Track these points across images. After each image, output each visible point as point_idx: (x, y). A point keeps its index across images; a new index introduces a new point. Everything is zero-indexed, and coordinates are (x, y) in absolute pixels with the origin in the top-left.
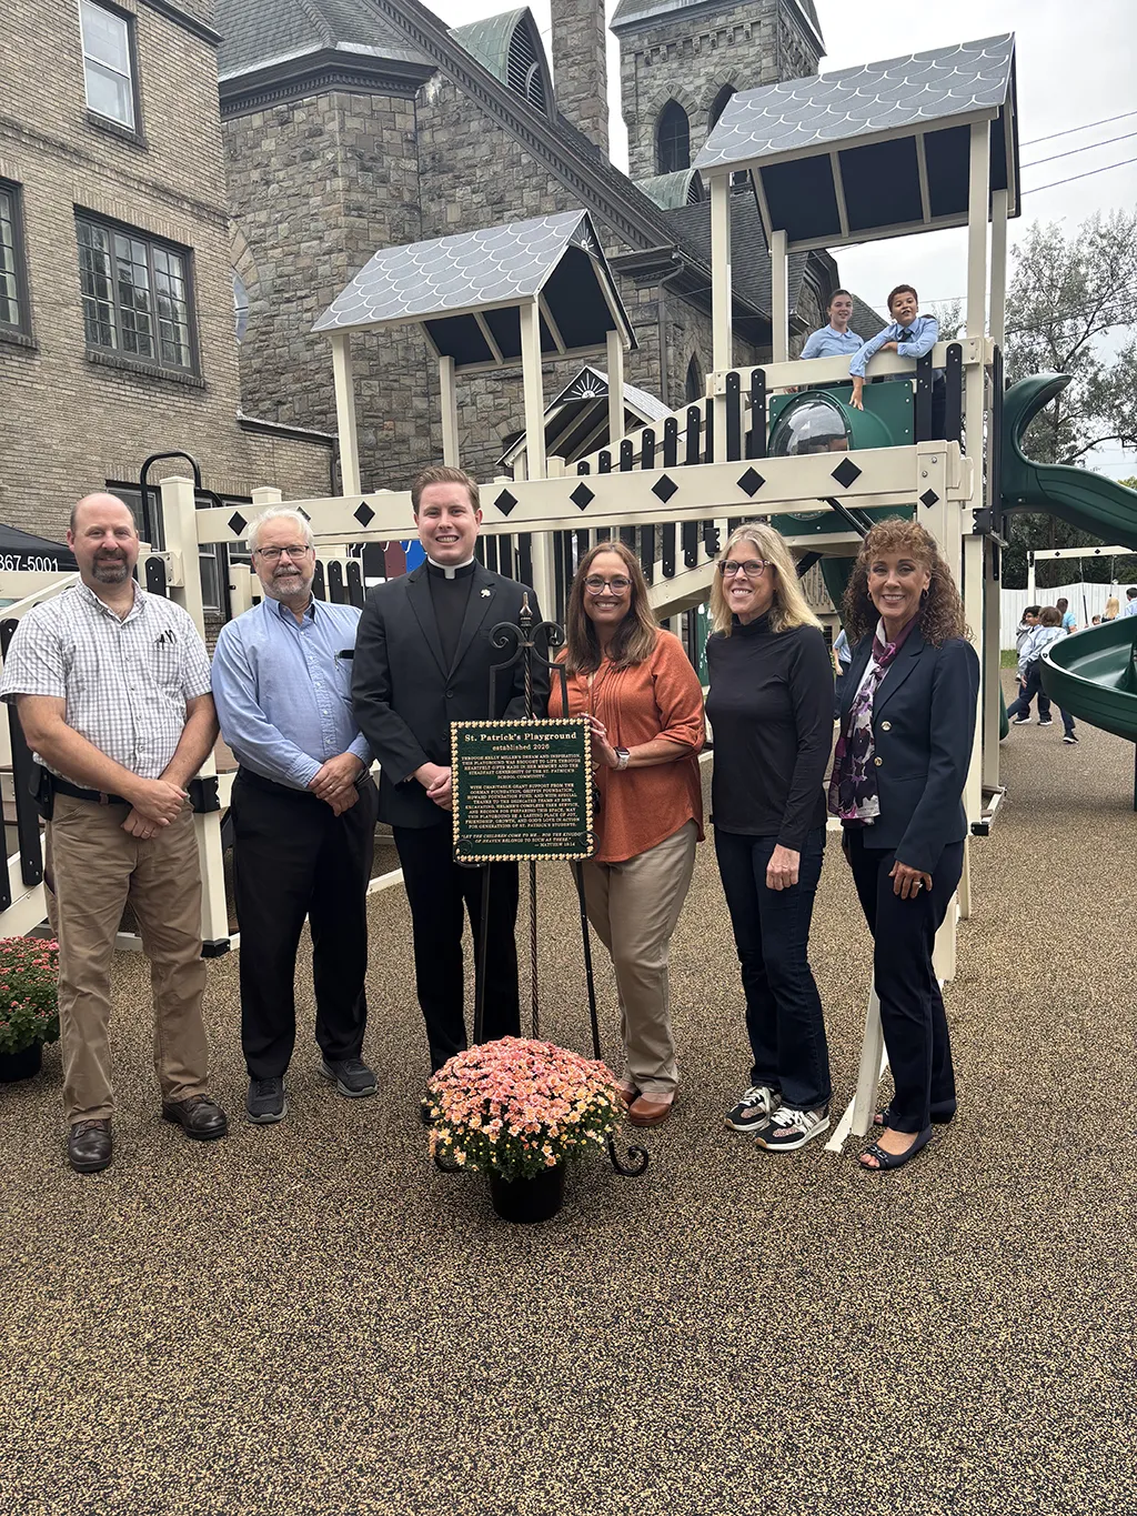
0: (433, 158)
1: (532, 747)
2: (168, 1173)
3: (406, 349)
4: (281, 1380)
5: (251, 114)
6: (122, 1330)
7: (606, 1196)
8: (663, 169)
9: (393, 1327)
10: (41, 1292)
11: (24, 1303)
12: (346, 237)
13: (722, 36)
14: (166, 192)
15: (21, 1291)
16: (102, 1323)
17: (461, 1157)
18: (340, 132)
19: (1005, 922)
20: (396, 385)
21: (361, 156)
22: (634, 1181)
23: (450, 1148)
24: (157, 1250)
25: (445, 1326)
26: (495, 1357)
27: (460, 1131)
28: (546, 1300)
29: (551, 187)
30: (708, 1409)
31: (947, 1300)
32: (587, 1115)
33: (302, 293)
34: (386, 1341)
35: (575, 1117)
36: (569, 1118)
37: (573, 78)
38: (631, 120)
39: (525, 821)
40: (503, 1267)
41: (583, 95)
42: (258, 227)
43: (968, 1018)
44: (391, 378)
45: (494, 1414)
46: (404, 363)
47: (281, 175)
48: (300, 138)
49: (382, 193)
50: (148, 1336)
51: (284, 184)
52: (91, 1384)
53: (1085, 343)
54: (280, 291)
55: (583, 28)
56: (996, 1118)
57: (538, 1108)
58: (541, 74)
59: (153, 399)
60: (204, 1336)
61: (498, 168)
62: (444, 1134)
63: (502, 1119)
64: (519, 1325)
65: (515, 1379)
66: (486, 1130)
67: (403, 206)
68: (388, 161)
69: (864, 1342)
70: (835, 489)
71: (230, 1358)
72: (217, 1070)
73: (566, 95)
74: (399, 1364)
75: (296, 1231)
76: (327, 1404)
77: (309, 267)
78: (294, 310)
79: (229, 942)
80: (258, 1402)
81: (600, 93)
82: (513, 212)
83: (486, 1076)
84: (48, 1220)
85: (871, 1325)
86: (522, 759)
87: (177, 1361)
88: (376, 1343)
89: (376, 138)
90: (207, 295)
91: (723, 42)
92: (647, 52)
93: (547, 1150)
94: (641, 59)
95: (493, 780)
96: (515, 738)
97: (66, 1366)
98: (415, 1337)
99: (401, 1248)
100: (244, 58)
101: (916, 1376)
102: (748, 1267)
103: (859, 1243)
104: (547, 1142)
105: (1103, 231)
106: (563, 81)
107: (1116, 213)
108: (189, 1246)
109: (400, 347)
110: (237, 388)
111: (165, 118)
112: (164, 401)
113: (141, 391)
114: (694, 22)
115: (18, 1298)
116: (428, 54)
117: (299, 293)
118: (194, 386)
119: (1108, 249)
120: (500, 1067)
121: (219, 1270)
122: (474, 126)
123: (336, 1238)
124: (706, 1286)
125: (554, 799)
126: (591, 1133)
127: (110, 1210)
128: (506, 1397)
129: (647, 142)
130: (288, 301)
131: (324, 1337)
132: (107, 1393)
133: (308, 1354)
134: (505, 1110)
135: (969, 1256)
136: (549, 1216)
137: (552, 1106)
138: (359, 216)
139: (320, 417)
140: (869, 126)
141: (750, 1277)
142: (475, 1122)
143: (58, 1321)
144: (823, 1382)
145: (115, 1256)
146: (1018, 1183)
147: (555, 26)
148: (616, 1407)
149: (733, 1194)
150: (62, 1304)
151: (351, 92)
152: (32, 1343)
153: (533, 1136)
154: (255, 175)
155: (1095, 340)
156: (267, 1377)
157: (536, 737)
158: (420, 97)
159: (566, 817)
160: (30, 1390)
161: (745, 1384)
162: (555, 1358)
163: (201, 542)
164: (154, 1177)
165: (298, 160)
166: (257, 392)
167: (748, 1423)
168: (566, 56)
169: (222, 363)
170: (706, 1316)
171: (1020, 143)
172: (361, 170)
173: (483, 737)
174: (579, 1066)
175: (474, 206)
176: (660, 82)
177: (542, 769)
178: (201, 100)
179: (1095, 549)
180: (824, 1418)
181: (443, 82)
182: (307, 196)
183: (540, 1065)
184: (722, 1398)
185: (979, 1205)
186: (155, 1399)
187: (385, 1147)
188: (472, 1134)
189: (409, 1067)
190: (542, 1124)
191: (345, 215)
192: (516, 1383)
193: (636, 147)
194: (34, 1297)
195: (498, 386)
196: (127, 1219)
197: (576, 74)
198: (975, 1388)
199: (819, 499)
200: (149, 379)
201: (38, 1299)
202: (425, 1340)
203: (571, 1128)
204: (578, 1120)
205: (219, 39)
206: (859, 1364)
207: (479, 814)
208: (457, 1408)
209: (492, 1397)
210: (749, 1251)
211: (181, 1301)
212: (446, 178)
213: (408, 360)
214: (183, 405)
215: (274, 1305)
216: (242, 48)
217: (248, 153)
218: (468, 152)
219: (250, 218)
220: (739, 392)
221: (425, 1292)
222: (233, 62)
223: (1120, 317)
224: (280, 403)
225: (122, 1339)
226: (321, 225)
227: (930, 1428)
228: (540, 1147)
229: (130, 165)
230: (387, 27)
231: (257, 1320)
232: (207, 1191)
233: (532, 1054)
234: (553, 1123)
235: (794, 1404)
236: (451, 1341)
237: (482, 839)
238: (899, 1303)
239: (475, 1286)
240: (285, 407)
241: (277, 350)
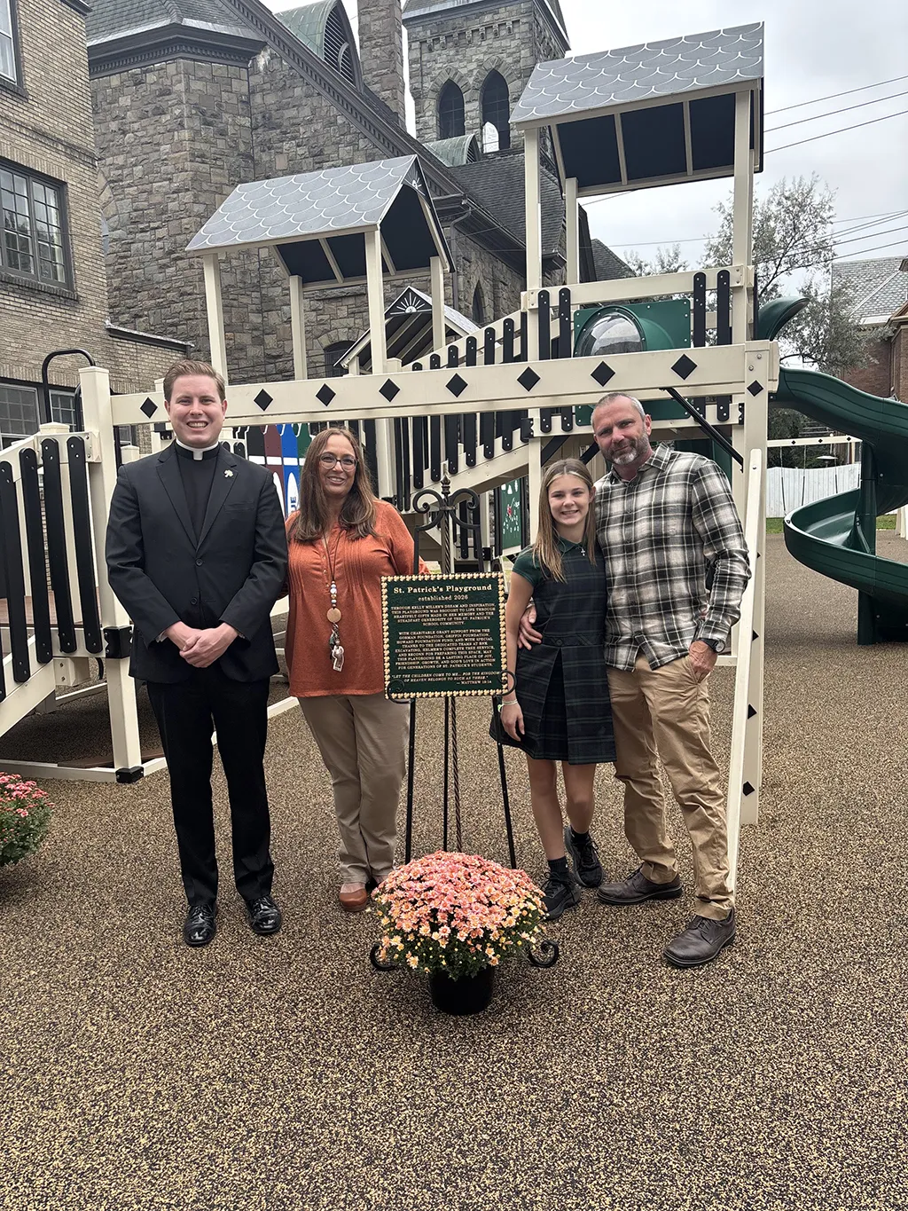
0: (264, 117)
1: (453, 598)
2: (130, 982)
3: (244, 273)
4: (277, 1178)
5: (110, 75)
6: (118, 1136)
7: (528, 986)
8: (444, 135)
9: (369, 1121)
10: (32, 1103)
11: (18, 1114)
12: (192, 179)
13: (489, 31)
14: (44, 135)
15: (13, 1102)
16: (97, 1130)
17: (413, 962)
18: (186, 91)
19: (788, 737)
20: (235, 303)
21: (203, 113)
22: (548, 972)
23: (403, 954)
24: (134, 1056)
25: (416, 1116)
26: (468, 1144)
27: (411, 938)
28: (500, 1087)
29: (362, 143)
30: (670, 1183)
31: (844, 1068)
32: (522, 918)
33: (155, 225)
34: (366, 1134)
35: (511, 922)
36: (507, 922)
37: (376, 57)
38: (418, 96)
39: (448, 662)
40: (454, 1057)
41: (384, 71)
42: (117, 169)
43: (783, 817)
44: (231, 297)
45: (480, 1200)
46: (241, 285)
47: (136, 126)
48: (152, 96)
49: (221, 144)
50: (143, 1141)
51: (139, 134)
52: (98, 1192)
53: (774, 282)
54: (136, 222)
55: (384, 17)
56: (834, 904)
57: (480, 915)
58: (351, 51)
59: (33, 308)
60: (195, 1138)
61: (319, 127)
62: (396, 940)
63: (449, 926)
64: (482, 1112)
65: (490, 1165)
66: (435, 936)
67: (239, 155)
68: (226, 117)
69: (786, 1111)
70: (674, 380)
71: (224, 1159)
72: (154, 884)
73: (371, 70)
74: (383, 1157)
75: (259, 1033)
76: (325, 1199)
77: (160, 203)
78: (148, 239)
79: (142, 769)
80: (260, 1202)
81: (398, 70)
82: (331, 163)
83: (430, 888)
84: (26, 1031)
85: (788, 1095)
86: (444, 608)
87: (173, 1164)
88: (356, 1137)
89: (215, 99)
90: (78, 222)
91: (490, 36)
92: (430, 41)
93: (490, 952)
94: (425, 47)
95: (419, 626)
96: (438, 590)
97: (70, 1175)
98: (391, 1129)
99: (358, 1044)
100: (103, 29)
101: (839, 1139)
102: (668, 1047)
103: (755, 1020)
104: (489, 945)
105: (787, 194)
106: (367, 59)
107: (798, 180)
108: (163, 1052)
109: (238, 272)
110: (105, 301)
111: (42, 73)
112: (43, 311)
113: (23, 301)
114: (467, 19)
115: (11, 1109)
116: (259, 31)
117: (152, 225)
118: (68, 298)
119: (791, 208)
120: (441, 880)
121: (196, 1074)
122: (298, 91)
123: (297, 1037)
124: (636, 1067)
125: (473, 642)
126: (525, 935)
127: (83, 1020)
128: (487, 1182)
129: (431, 113)
130: (143, 231)
131: (307, 1134)
132: (116, 1200)
133: (296, 1151)
134: (451, 917)
135: (849, 1027)
136: (483, 1008)
137: (491, 912)
138: (203, 162)
139: (171, 328)
140: (654, 92)
141: (672, 1056)
142: (425, 930)
143: (55, 1130)
144: (762, 1151)
145: (96, 1065)
146: (870, 960)
147: (360, 14)
148: (589, 1186)
149: (635, 980)
150: (55, 1113)
151: (195, 60)
152: (33, 1154)
153: (478, 940)
154: (114, 126)
155: (782, 279)
156: (263, 1176)
157: (457, 589)
158: (253, 66)
159: (483, 658)
160: (40, 1202)
161: (695, 1157)
162: (522, 1142)
163: (115, 424)
164: (117, 987)
165: (150, 113)
166: (117, 306)
167: (709, 1194)
168: (370, 39)
169: (93, 280)
170: (645, 1094)
171: (765, 112)
172: (204, 124)
173: (410, 589)
174: (508, 875)
175: (298, 157)
176: (440, 65)
177: (462, 617)
178: (72, 59)
179: (792, 440)
180: (772, 1184)
181: (271, 55)
182: (158, 144)
183: (476, 876)
184: (679, 1172)
185: (844, 981)
186: (162, 1204)
187: (322, 950)
188: (422, 940)
189: (327, 877)
190: (484, 929)
191: (191, 161)
192: (494, 1169)
193: (421, 117)
194: (27, 1108)
195: (320, 305)
196: (99, 1028)
197: (379, 54)
198: (891, 1147)
199: (660, 389)
200: (30, 291)
201: (31, 1109)
202: (401, 1131)
203: (507, 932)
204: (514, 924)
205: (89, 10)
206: (786, 1131)
207: (407, 657)
208: (445, 1196)
209: (474, 1183)
210: (664, 1032)
211: (167, 1105)
212: (274, 134)
213: (245, 283)
214: (59, 314)
215: (254, 1105)
216: (101, 20)
217: (107, 107)
218: (293, 112)
219: (109, 161)
220: (549, 307)
221: (390, 1084)
222: (94, 31)
223: (801, 262)
224: (137, 316)
225: (119, 1145)
226: (170, 168)
227: (864, 1187)
228: (484, 948)
229: (13, 111)
230: (224, 8)
231: (241, 1120)
232: (169, 998)
233: (466, 866)
234: (494, 928)
235: (742, 1173)
236: (425, 1131)
237: (410, 678)
238: (804, 1073)
239: (433, 1077)
240: (142, 320)
241: (134, 272)
